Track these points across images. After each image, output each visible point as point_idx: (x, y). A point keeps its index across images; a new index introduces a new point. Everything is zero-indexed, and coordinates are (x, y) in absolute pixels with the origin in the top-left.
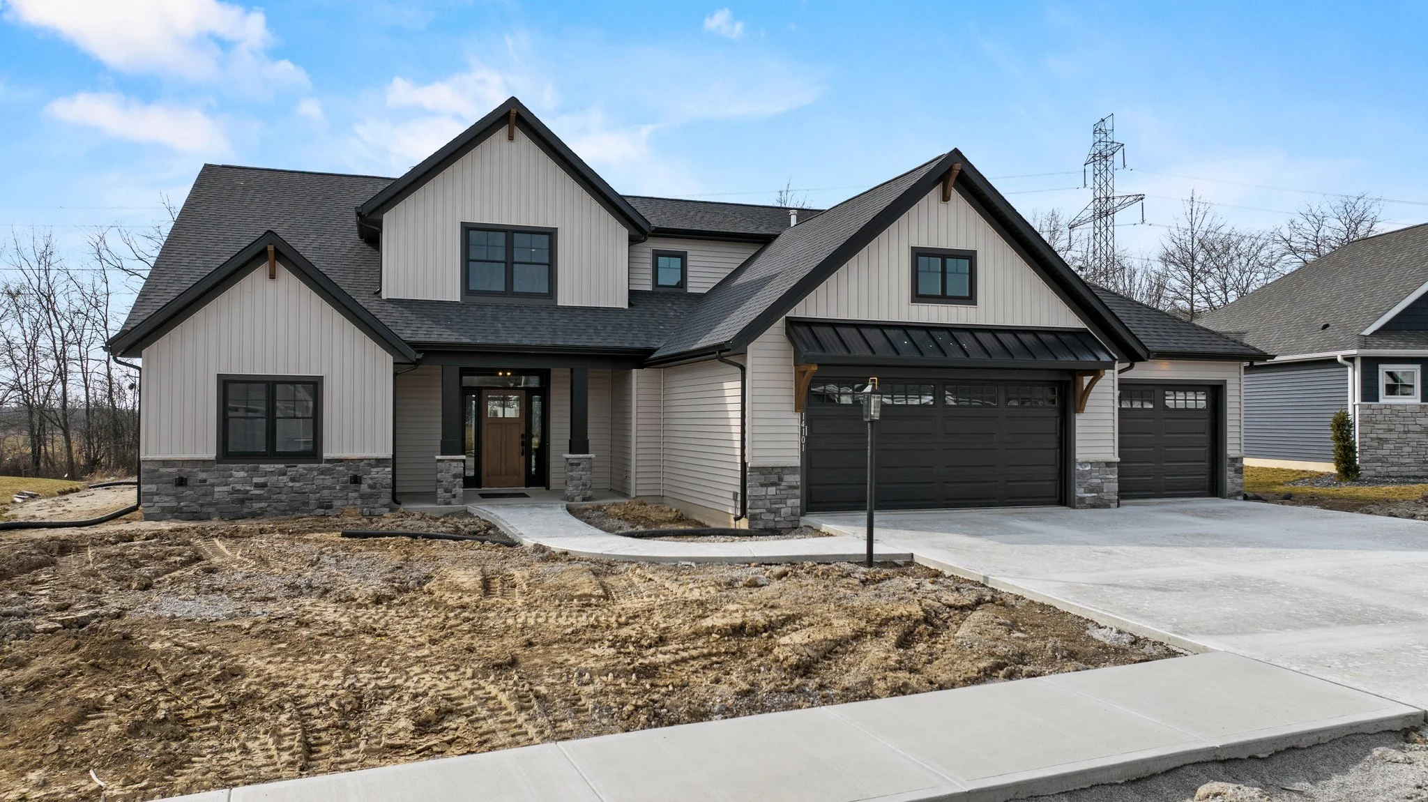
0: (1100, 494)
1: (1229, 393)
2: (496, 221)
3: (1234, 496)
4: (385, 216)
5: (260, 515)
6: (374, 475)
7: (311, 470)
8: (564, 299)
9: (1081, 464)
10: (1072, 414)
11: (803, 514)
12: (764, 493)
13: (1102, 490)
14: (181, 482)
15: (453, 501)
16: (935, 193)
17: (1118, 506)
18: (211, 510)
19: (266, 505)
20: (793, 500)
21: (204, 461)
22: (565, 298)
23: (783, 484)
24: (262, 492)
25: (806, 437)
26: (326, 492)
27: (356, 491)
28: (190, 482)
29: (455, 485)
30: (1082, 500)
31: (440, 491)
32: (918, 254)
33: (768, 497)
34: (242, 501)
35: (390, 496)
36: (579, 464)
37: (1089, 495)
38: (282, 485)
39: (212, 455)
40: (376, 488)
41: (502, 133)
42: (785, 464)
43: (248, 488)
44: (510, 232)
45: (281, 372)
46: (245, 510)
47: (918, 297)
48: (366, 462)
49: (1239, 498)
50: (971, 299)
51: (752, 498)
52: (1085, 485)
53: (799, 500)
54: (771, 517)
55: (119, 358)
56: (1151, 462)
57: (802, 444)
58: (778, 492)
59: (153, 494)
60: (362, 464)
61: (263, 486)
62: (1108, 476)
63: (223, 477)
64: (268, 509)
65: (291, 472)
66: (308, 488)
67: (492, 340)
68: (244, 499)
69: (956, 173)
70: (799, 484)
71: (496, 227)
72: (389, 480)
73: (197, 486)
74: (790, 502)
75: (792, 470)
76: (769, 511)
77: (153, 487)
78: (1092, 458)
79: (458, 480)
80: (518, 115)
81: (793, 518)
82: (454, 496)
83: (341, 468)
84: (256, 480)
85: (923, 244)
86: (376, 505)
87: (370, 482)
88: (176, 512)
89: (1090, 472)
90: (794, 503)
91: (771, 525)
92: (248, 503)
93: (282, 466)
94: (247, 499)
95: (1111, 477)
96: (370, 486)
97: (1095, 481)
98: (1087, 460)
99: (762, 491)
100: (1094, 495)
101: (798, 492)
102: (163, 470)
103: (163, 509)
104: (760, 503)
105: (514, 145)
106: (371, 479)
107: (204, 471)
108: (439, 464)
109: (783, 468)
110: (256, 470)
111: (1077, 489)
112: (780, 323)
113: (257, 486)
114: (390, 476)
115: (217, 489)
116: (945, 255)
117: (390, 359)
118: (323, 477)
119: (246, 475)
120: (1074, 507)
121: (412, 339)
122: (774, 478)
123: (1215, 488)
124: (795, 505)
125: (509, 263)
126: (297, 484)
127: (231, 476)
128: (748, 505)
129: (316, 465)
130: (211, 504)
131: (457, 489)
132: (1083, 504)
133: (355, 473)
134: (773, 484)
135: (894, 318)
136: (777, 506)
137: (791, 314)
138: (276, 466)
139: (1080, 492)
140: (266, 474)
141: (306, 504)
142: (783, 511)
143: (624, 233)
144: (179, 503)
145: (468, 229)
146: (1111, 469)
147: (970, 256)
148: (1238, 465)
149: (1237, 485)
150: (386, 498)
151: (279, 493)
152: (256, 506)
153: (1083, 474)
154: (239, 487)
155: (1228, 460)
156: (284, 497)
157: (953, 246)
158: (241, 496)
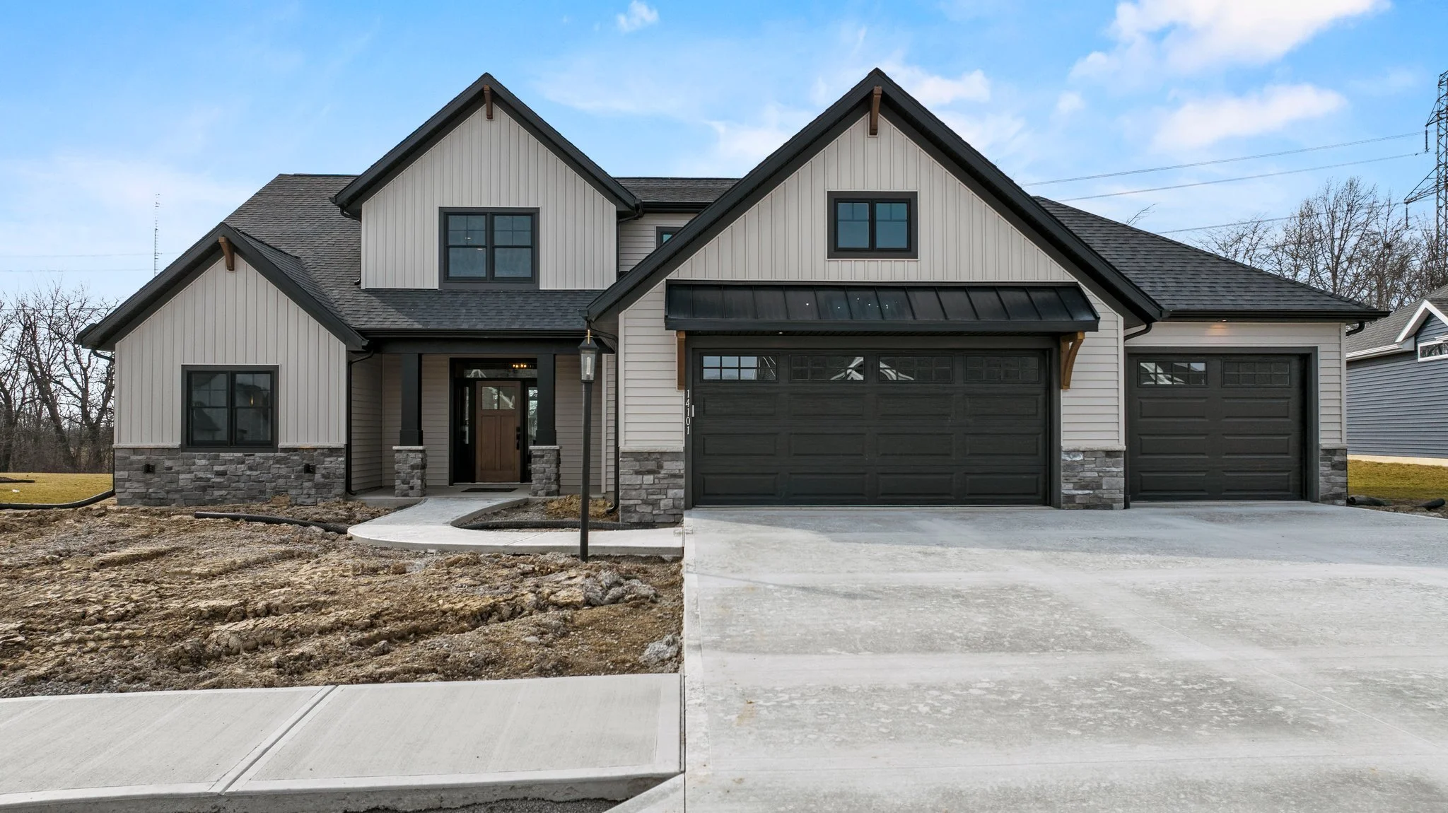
0: (1097, 492)
1: (1321, 364)
2: (476, 204)
3: (1332, 499)
4: (364, 206)
5: (220, 502)
6: (327, 464)
7: (267, 459)
8: (546, 284)
9: (1068, 452)
10: (1055, 390)
11: (687, 508)
12: (639, 482)
13: (1099, 487)
14: (149, 469)
15: (410, 492)
16: (861, 125)
17: (1127, 506)
18: (177, 496)
19: (226, 493)
20: (676, 491)
21: (169, 449)
22: (547, 282)
23: (663, 472)
24: (222, 480)
25: (693, 419)
26: (281, 481)
27: (310, 480)
28: (157, 470)
29: (413, 476)
30: (1071, 498)
31: (398, 483)
32: (836, 200)
33: (644, 486)
34: (204, 489)
35: (344, 485)
36: (542, 456)
37: (1080, 492)
38: (240, 473)
39: (177, 443)
40: (329, 478)
41: (481, 112)
42: (664, 449)
43: (209, 476)
44: (490, 215)
45: (240, 362)
46: (207, 498)
47: (836, 251)
48: (319, 451)
49: (1339, 502)
50: (909, 250)
51: (624, 487)
52: (1075, 480)
53: (683, 491)
54: (649, 509)
55: (98, 352)
56: (1204, 454)
57: (686, 426)
58: (656, 481)
59: (125, 480)
60: (315, 454)
61: (223, 474)
62: (1108, 469)
63: (187, 465)
64: (228, 497)
65: (249, 460)
66: (265, 477)
67: (447, 325)
68: (206, 486)
69: (877, 97)
70: (682, 472)
71: (474, 211)
72: (342, 469)
73: (163, 473)
74: (671, 493)
75: (674, 455)
76: (645, 502)
77: (124, 474)
78: (1084, 445)
79: (416, 471)
80: (493, 92)
81: (675, 511)
82: (412, 488)
83: (296, 458)
84: (216, 468)
85: (846, 186)
86: (330, 495)
87: (324, 472)
88: (145, 497)
89: (1082, 464)
90: (676, 494)
91: (648, 518)
92: (209, 491)
93: (240, 455)
94: (209, 487)
95: (1114, 469)
96: (324, 476)
97: (1089, 474)
98: (1077, 448)
99: (637, 480)
100: (1087, 492)
101: (682, 481)
102: (134, 458)
103: (134, 494)
104: (634, 493)
105: (494, 124)
106: (325, 468)
107: (169, 459)
108: (396, 455)
109: (662, 453)
110: (217, 458)
111: (1063, 485)
112: (660, 287)
113: (219, 474)
114: (343, 466)
115: (182, 476)
116: (873, 200)
117: (343, 347)
118: (278, 466)
119: (207, 463)
120: (1059, 507)
121: (363, 327)
122: (651, 465)
123: (1303, 489)
124: (677, 496)
125: (491, 248)
126: (255, 473)
127: (194, 464)
128: (620, 494)
129: (272, 454)
130: (176, 491)
131: (415, 480)
132: (1071, 502)
133: (308, 462)
134: (649, 472)
135: (807, 277)
136: (655, 497)
137: (673, 276)
138: (236, 454)
139: (1067, 489)
140: (225, 462)
141: (262, 492)
142: (662, 503)
143: (612, 209)
144: (148, 489)
145: (447, 215)
146: (1113, 460)
147: (909, 200)
148: (1337, 458)
149: (1335, 484)
150: (339, 489)
151: (238, 481)
152: (217, 493)
153: (1071, 466)
154: (201, 475)
155: (1320, 453)
156: (242, 485)
157: (885, 187)
158: (202, 484)
